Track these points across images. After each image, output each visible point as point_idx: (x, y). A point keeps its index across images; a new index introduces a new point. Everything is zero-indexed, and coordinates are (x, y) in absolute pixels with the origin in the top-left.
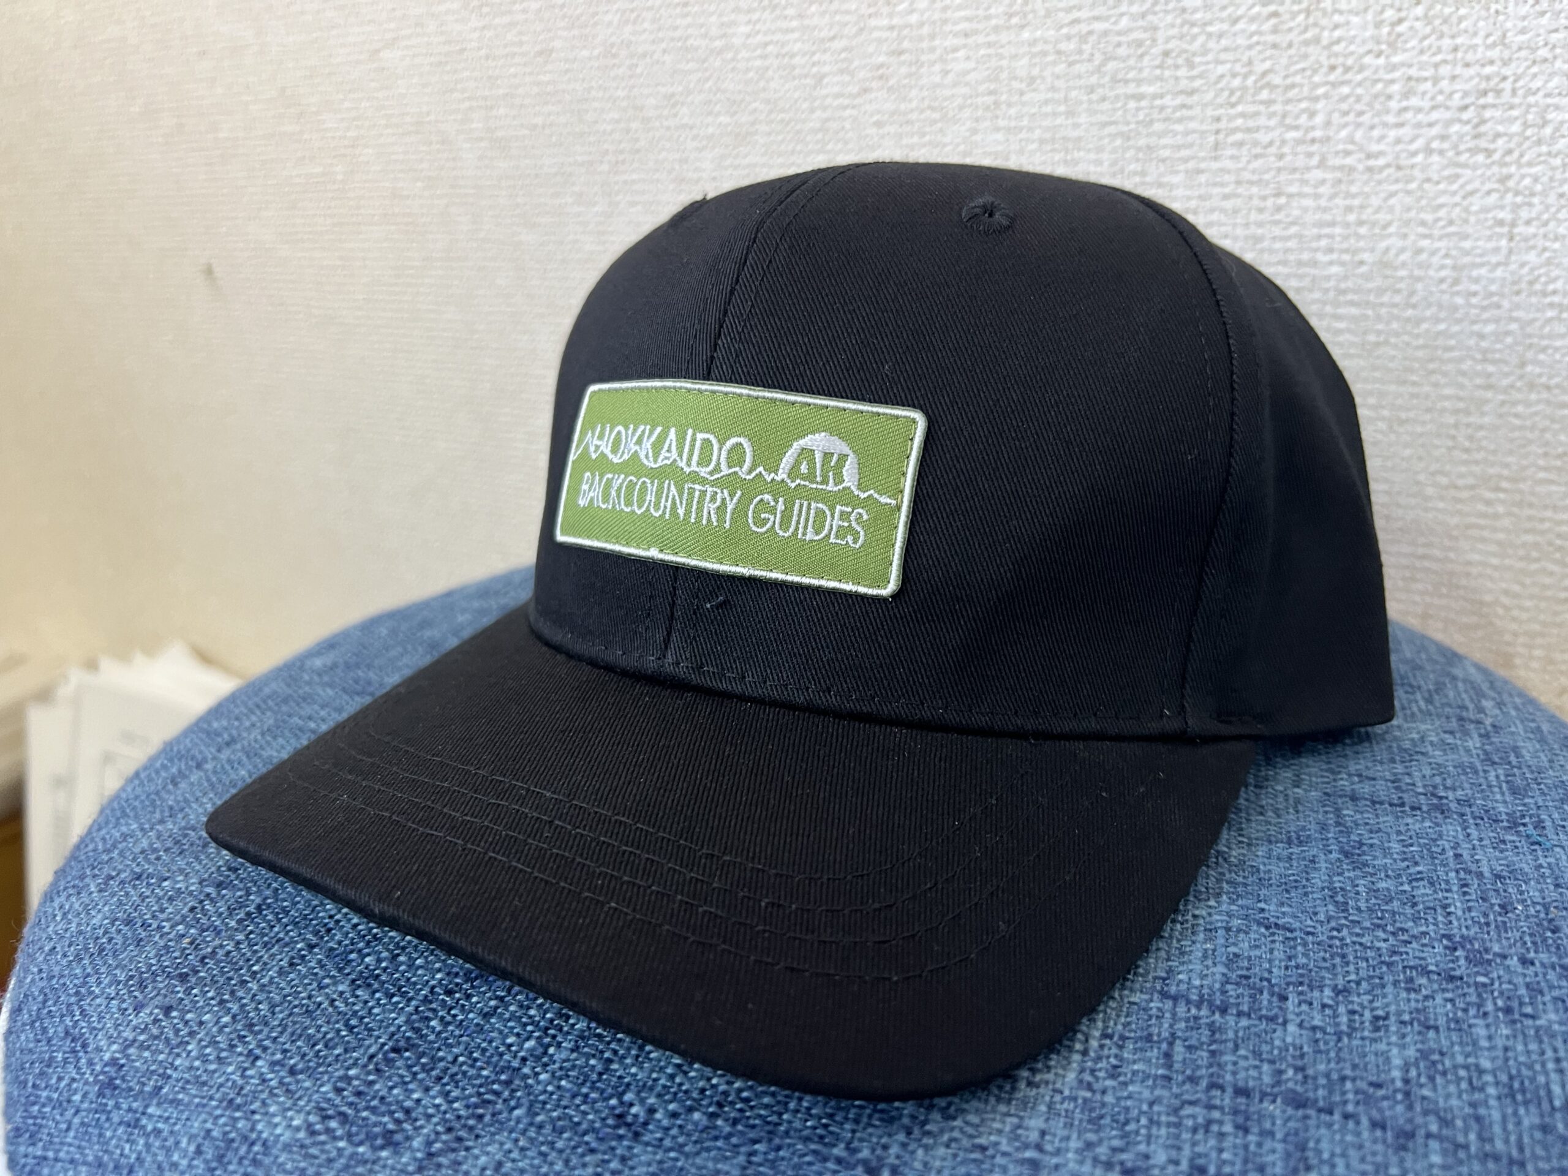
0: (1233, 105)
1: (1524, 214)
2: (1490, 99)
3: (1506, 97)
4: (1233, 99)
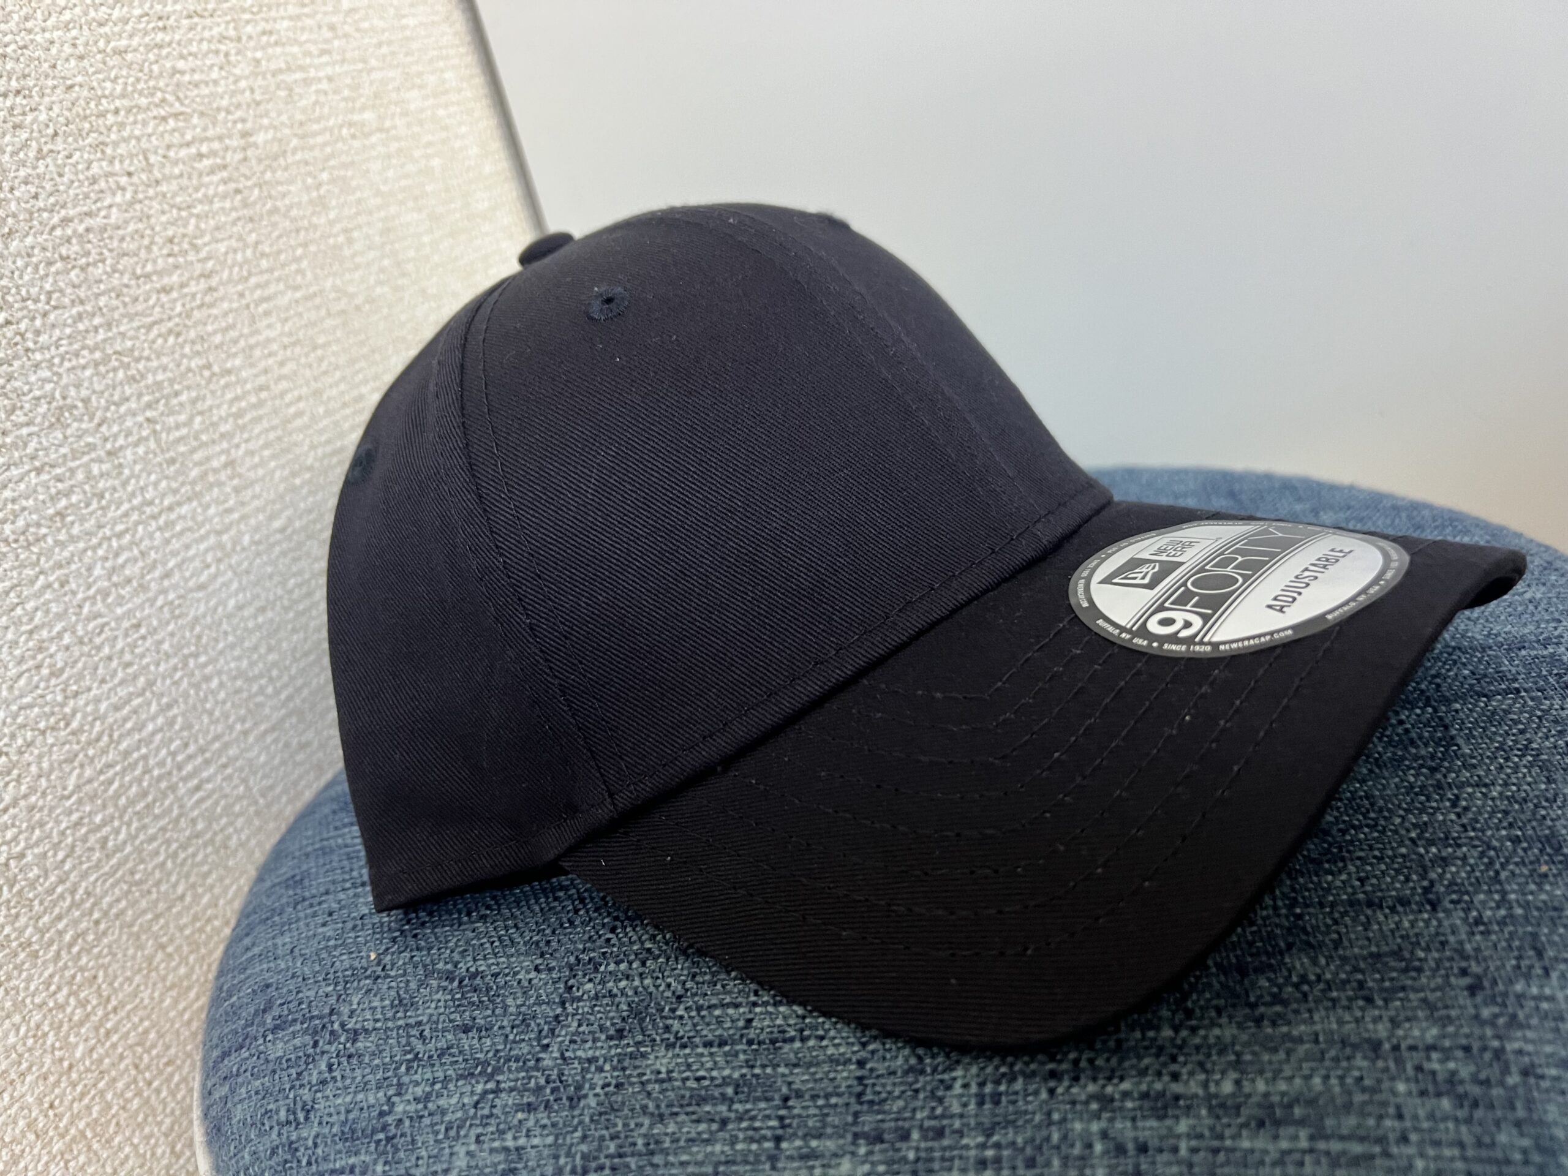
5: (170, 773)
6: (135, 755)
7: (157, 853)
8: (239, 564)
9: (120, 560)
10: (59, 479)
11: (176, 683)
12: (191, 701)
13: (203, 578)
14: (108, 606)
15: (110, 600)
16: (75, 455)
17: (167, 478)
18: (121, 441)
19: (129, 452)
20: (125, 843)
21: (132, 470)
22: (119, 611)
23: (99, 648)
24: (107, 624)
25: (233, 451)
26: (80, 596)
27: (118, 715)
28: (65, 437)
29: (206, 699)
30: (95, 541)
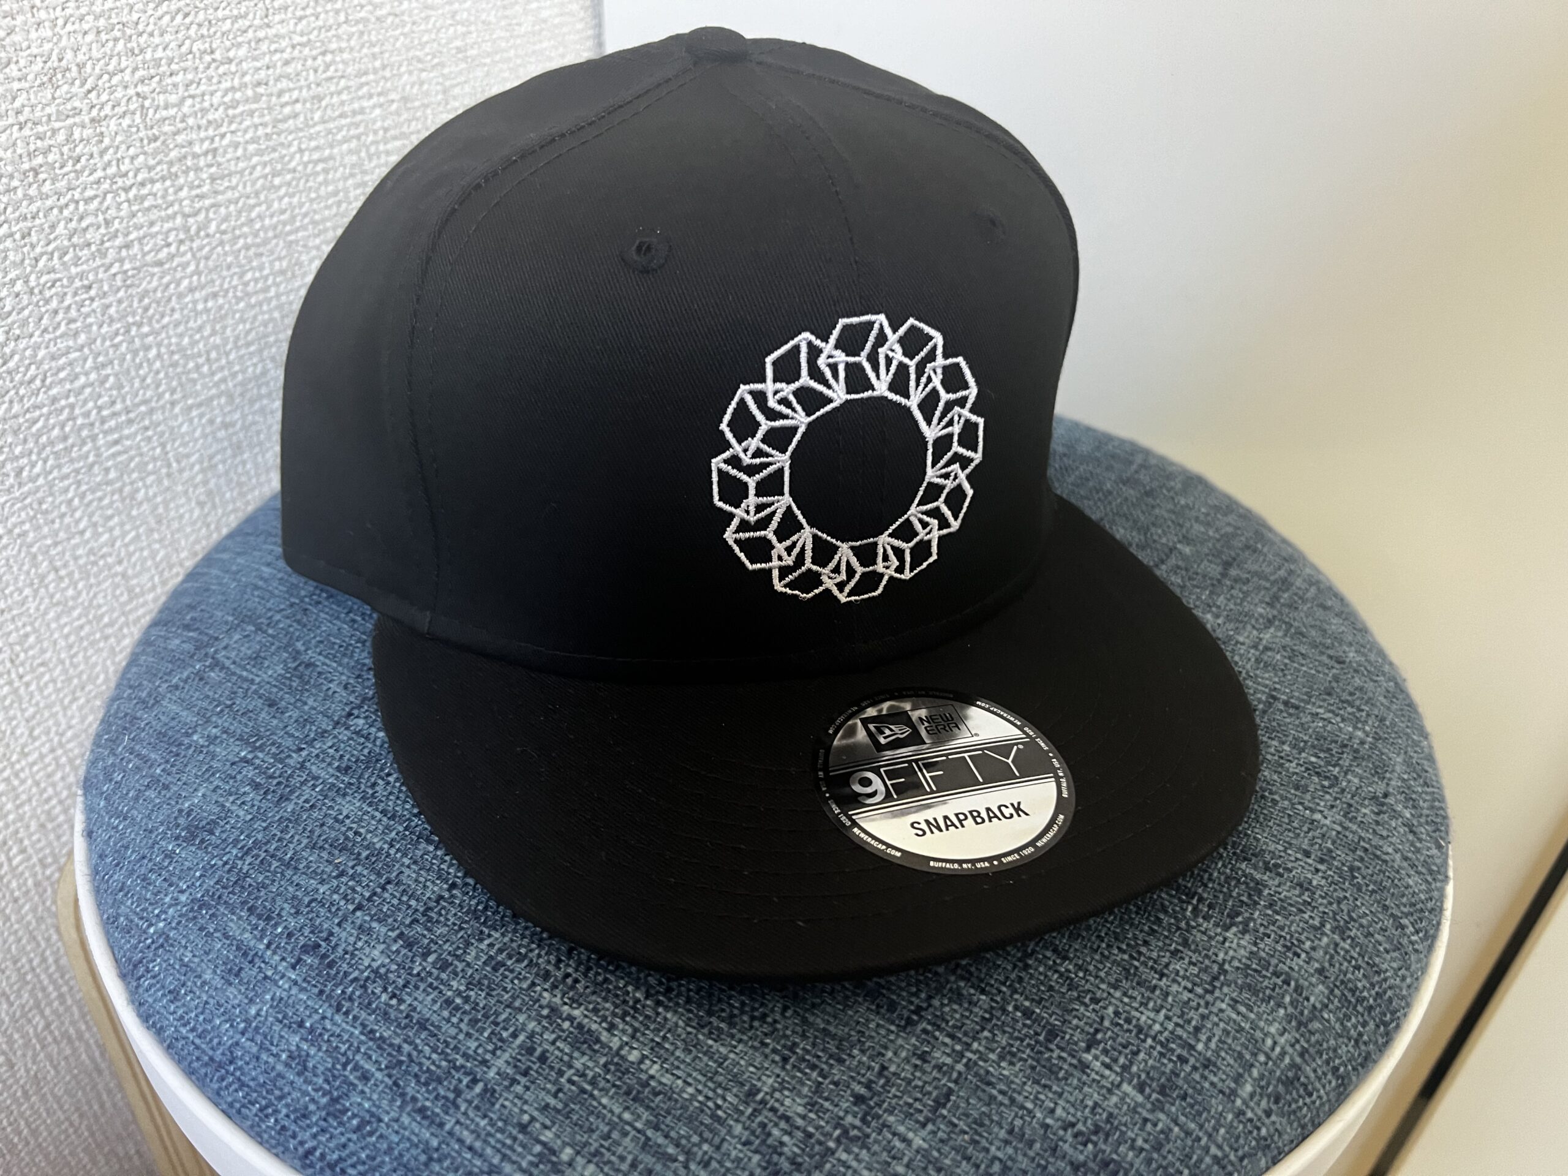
5: (92, 425)
6: (63, 402)
7: (66, 490)
8: (201, 248)
9: (84, 224)
10: (40, 137)
11: (116, 346)
12: (125, 366)
13: (163, 255)
14: (64, 264)
15: (66, 258)
16: (61, 116)
17: (145, 153)
18: (107, 110)
19: (113, 122)
20: (38, 475)
21: (113, 140)
22: (74, 270)
23: (47, 302)
24: (60, 280)
25: (217, 139)
26: (38, 250)
27: (53, 364)
28: (54, 98)
29: (140, 366)
30: (63, 201)
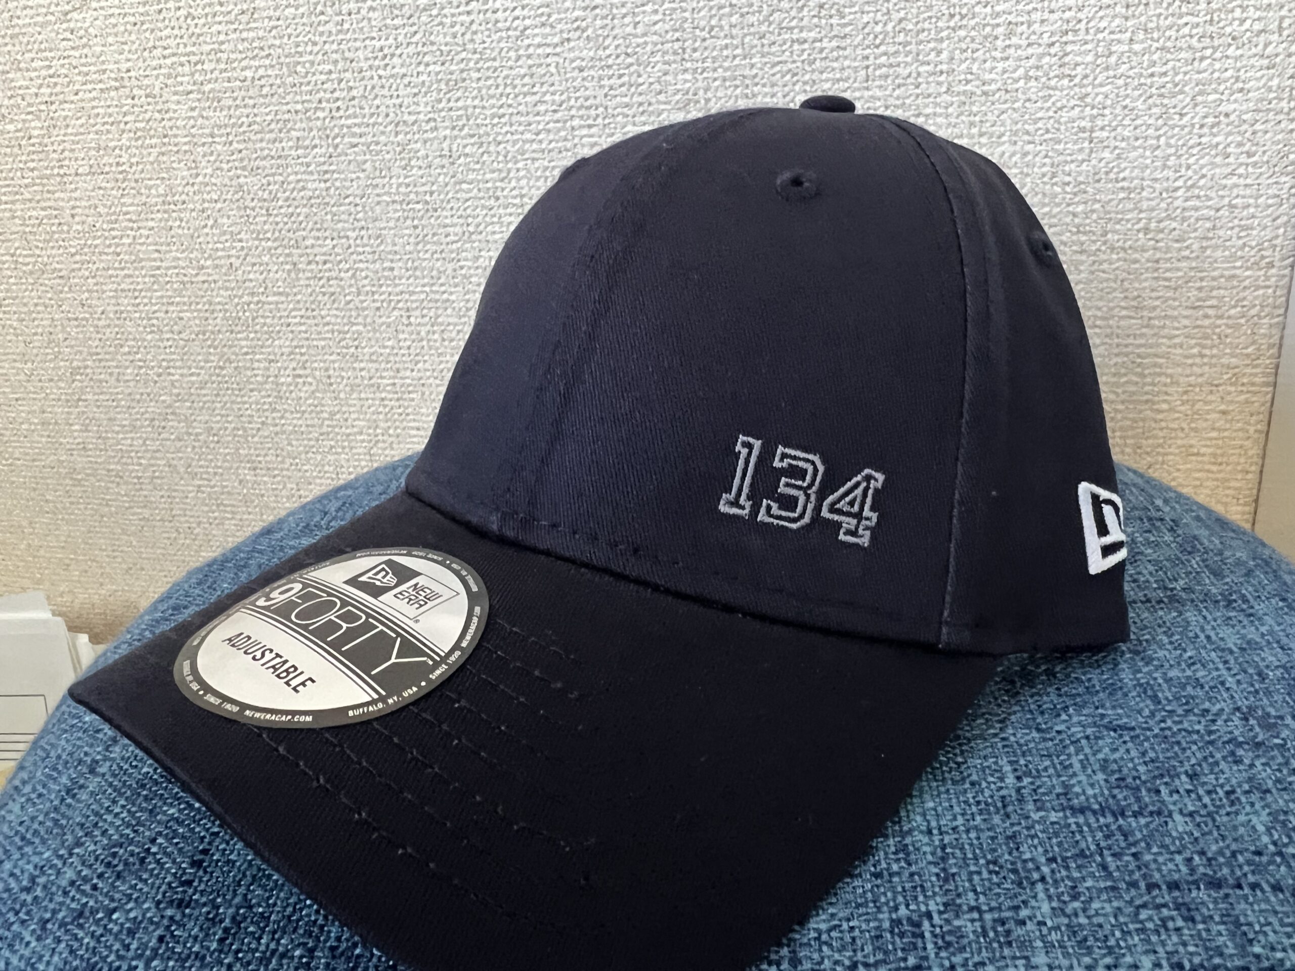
0: (877, 47)
1: (1099, 123)
2: (1070, 37)
3: (1081, 35)
4: (878, 42)
